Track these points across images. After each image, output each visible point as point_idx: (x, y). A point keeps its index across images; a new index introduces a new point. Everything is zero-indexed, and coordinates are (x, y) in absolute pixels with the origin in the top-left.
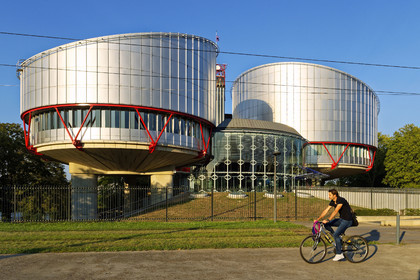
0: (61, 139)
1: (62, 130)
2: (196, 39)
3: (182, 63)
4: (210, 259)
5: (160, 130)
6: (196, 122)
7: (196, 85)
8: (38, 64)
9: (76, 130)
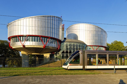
0: (19, 45)
1: (19, 42)
2: (56, 17)
3: (52, 24)
4: (63, 78)
5: (46, 42)
6: (56, 40)
7: (56, 30)
8: (13, 24)
9: (23, 42)
